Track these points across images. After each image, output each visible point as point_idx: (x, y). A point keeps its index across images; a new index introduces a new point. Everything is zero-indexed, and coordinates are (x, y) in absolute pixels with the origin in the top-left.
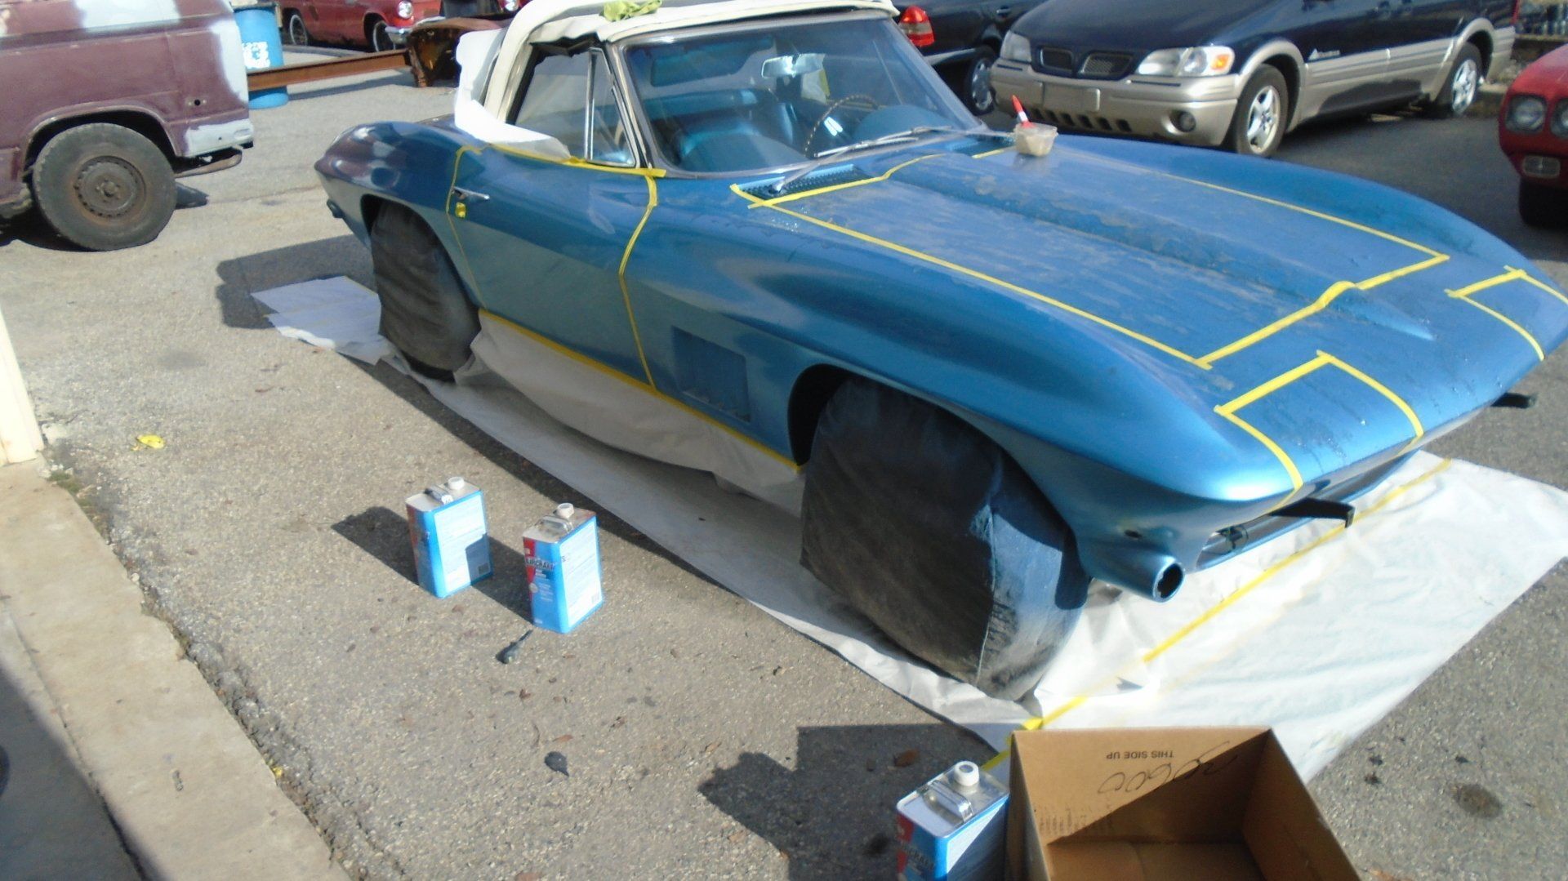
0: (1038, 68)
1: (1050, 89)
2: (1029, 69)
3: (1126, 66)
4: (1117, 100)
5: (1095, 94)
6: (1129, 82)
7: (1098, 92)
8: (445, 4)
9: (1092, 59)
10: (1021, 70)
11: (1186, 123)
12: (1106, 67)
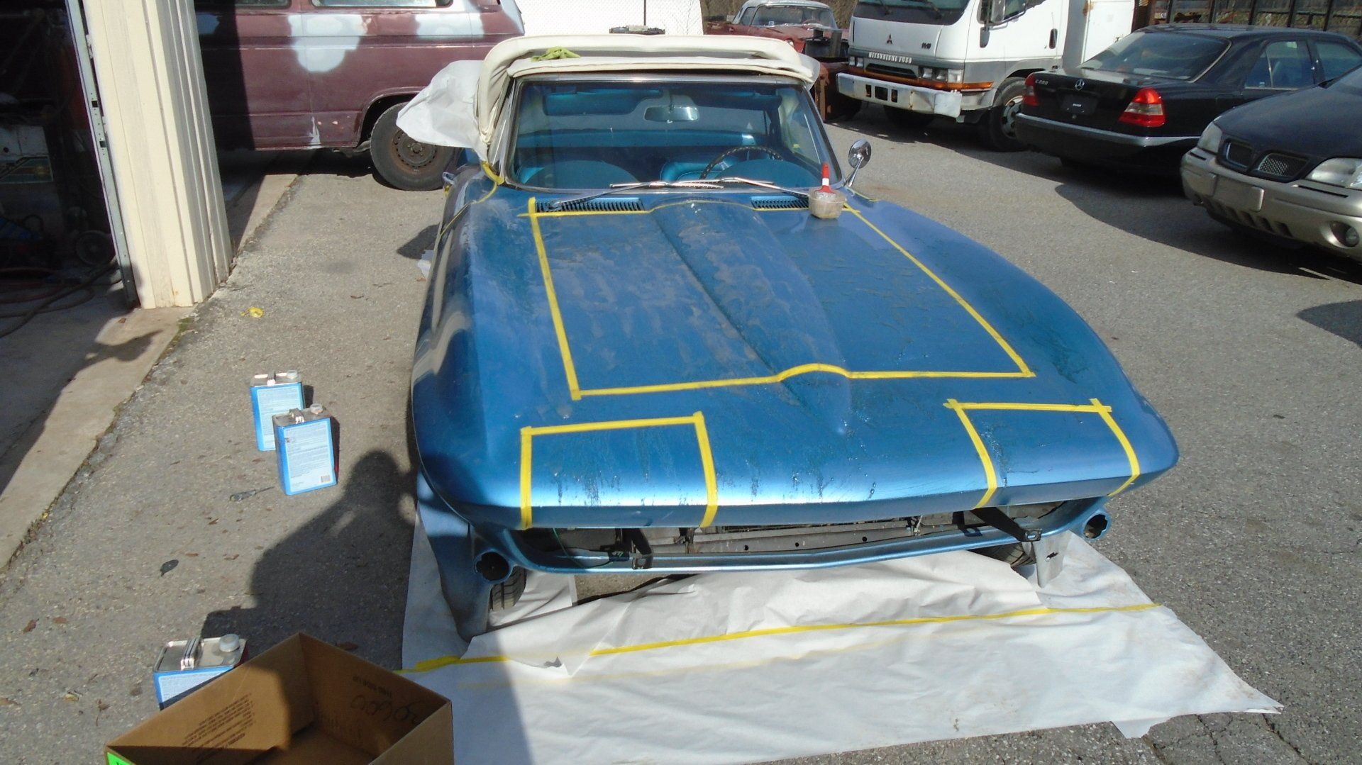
0: (1220, 159)
1: (1221, 183)
2: (1212, 161)
3: (1301, 170)
4: (1277, 201)
5: (1259, 194)
6: (1296, 186)
7: (1263, 191)
8: (807, 45)
9: (1270, 157)
10: (1204, 159)
11: (1351, 238)
12: (1280, 168)
